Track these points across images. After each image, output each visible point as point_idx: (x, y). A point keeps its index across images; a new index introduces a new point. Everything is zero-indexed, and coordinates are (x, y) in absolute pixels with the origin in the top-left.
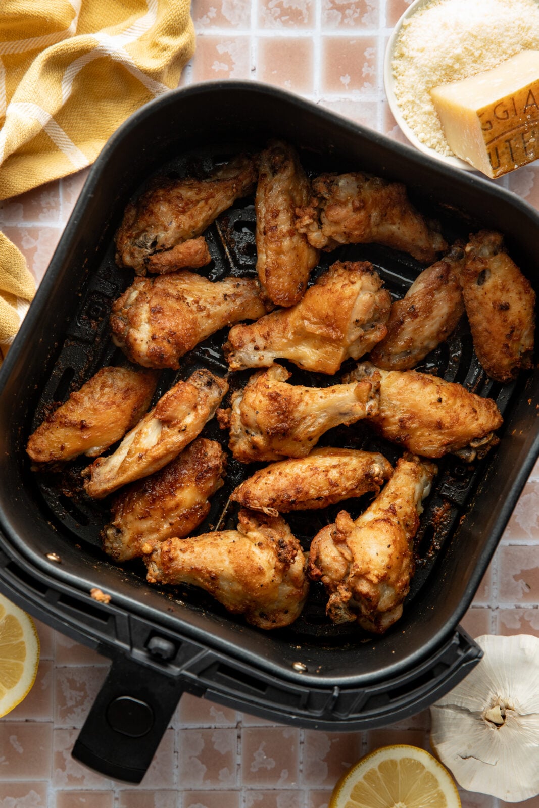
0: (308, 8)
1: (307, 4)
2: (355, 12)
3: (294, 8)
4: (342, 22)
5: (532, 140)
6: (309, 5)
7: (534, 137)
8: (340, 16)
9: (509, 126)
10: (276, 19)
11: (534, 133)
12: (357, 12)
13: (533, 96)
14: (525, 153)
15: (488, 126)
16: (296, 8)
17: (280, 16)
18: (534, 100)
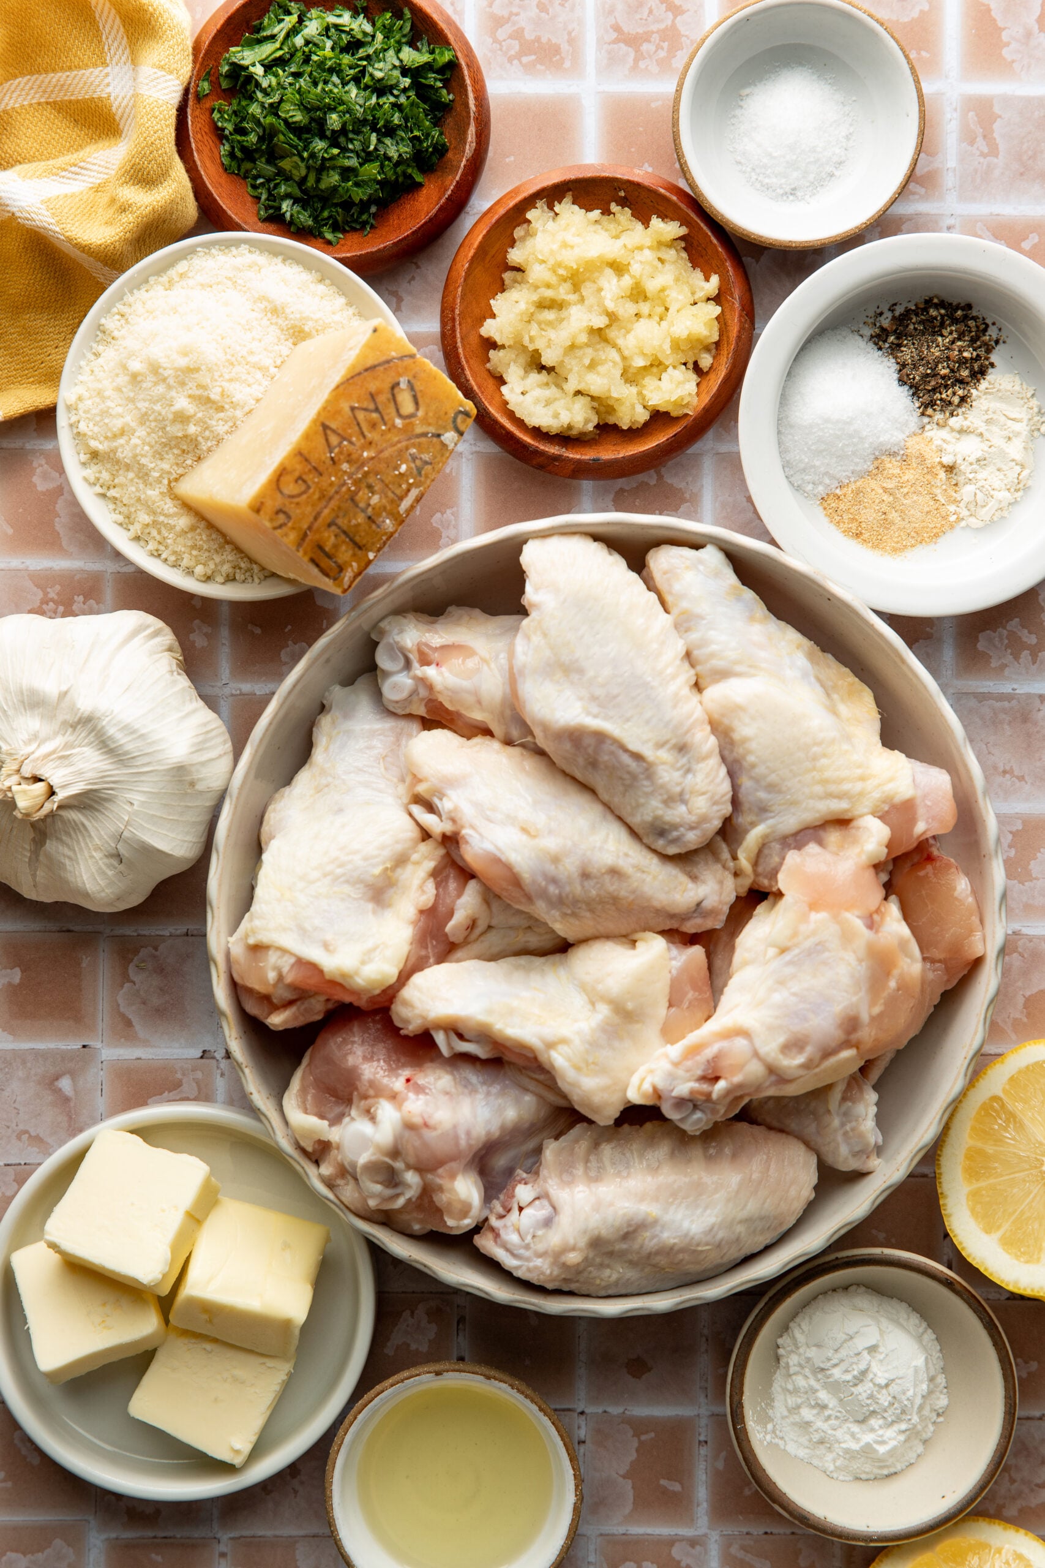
0: (571, 41)
1: (569, 33)
2: (659, 47)
3: (544, 40)
4: (635, 67)
5: (375, 499)
6: (573, 34)
7: (373, 493)
8: (632, 55)
9: (320, 499)
10: (510, 60)
11: (370, 487)
12: (662, 48)
13: (334, 431)
14: (374, 526)
15: (282, 518)
16: (549, 40)
17: (518, 56)
18: (339, 435)
